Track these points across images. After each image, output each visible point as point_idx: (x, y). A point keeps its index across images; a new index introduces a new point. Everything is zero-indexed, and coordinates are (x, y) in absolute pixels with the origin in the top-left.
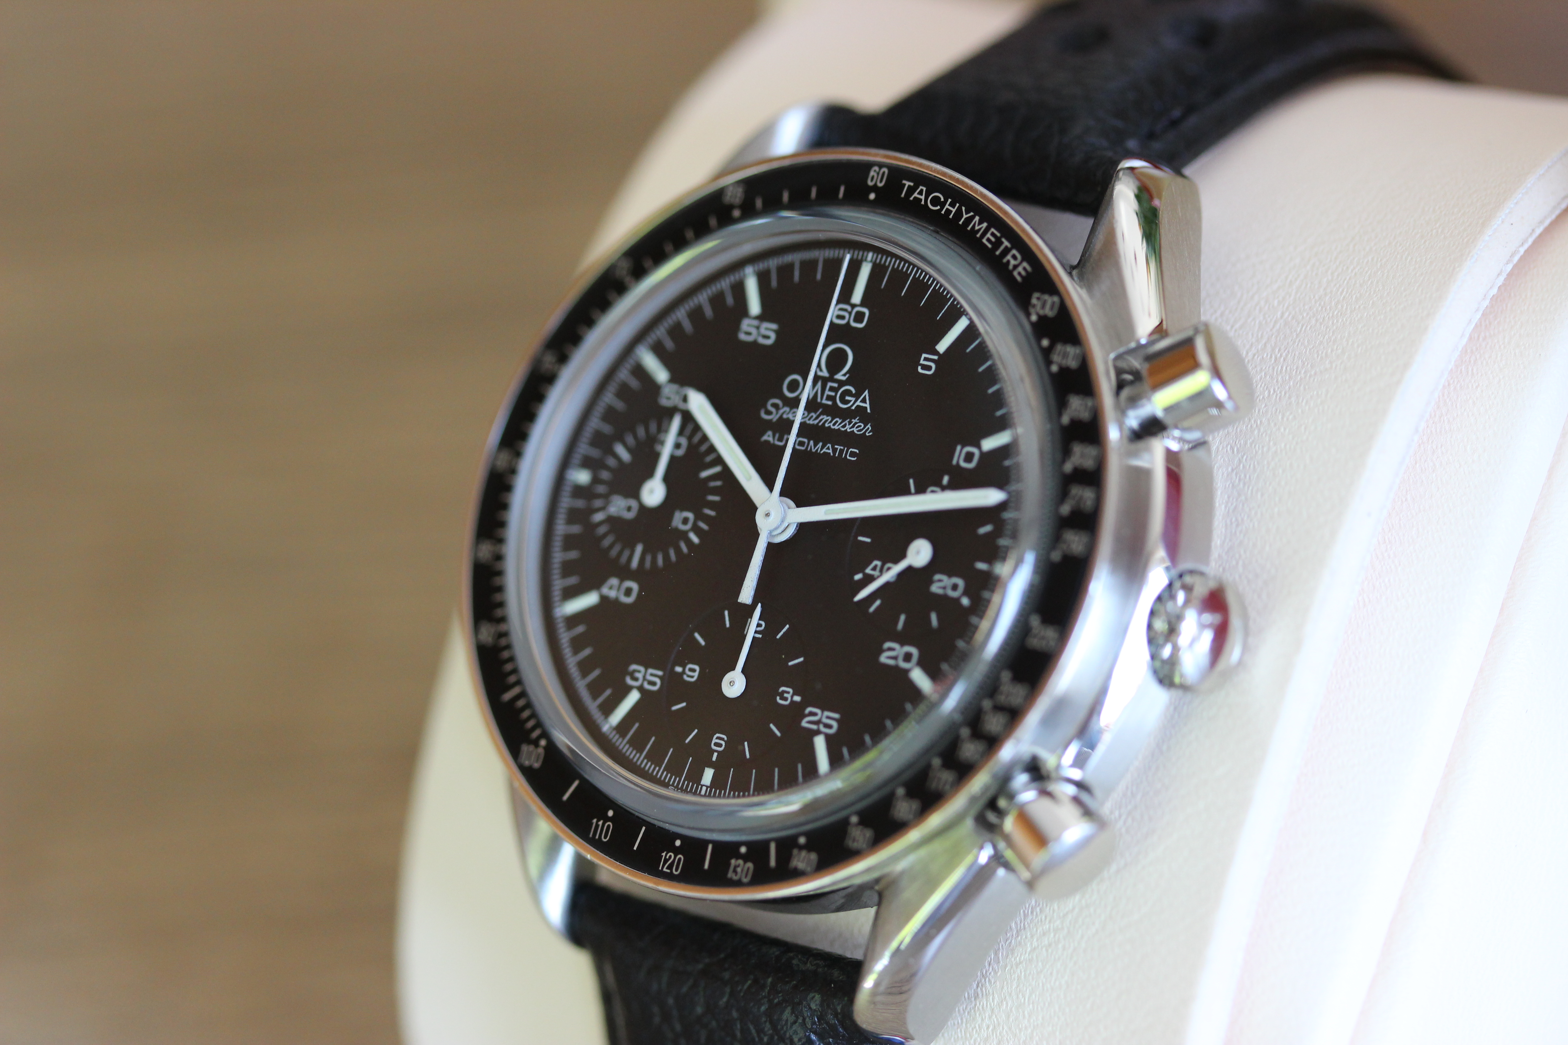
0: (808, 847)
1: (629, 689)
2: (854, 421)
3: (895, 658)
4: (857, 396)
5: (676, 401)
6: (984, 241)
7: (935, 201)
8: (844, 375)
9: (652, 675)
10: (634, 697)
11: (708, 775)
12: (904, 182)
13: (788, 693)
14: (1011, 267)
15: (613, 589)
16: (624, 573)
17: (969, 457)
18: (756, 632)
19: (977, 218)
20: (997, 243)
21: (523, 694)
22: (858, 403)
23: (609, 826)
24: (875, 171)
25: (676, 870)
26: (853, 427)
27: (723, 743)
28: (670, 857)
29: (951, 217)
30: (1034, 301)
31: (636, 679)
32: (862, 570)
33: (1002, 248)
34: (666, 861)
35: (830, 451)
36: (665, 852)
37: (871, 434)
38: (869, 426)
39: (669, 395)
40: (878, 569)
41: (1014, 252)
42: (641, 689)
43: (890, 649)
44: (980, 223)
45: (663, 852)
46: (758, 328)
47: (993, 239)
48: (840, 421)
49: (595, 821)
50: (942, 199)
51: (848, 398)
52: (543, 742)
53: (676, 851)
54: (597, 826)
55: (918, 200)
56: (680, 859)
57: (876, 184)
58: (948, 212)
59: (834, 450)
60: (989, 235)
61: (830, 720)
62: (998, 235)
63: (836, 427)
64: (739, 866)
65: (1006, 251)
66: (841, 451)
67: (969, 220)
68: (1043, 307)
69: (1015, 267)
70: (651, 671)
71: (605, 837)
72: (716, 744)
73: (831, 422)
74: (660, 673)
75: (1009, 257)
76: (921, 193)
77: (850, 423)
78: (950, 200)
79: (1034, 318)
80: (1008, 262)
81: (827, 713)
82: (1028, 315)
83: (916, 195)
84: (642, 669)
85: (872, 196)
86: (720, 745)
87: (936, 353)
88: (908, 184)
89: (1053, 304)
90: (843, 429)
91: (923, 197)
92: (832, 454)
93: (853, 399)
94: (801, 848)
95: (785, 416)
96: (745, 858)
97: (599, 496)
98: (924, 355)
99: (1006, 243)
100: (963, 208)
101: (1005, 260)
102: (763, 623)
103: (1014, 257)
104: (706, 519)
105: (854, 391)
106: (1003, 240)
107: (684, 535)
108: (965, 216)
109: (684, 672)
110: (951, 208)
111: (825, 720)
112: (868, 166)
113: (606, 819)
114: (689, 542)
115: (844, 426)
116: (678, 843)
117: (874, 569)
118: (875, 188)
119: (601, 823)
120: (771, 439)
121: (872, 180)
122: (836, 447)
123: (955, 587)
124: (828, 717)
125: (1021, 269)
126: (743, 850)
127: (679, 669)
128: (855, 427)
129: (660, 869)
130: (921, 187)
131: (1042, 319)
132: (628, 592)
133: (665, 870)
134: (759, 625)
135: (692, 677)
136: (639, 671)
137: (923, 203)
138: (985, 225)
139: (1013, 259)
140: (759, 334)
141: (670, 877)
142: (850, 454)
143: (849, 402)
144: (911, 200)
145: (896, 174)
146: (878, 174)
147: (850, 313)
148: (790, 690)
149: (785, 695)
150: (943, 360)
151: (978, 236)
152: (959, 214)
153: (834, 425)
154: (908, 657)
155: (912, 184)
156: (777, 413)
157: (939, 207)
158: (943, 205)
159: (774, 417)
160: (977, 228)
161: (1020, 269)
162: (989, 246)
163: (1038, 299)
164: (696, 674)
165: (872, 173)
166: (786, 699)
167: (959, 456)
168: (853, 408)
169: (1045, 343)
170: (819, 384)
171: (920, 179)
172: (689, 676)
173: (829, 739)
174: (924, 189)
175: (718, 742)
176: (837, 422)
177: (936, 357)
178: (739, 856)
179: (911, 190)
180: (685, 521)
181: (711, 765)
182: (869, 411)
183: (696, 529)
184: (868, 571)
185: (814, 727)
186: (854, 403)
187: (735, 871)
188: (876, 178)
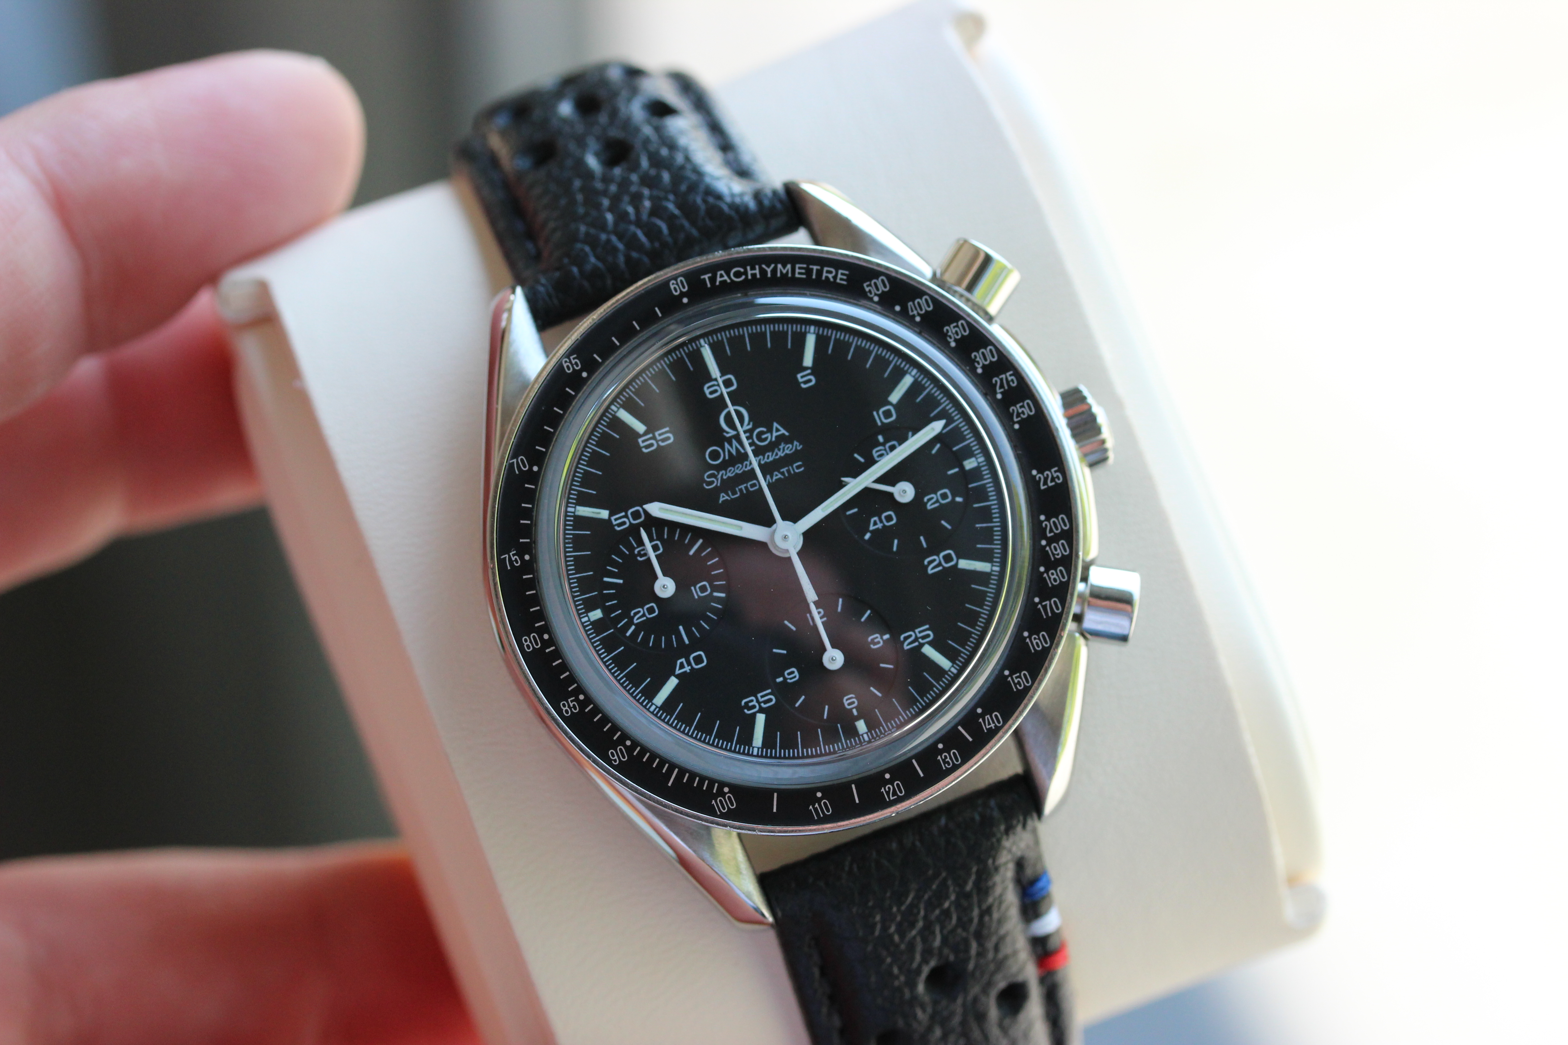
0: (988, 711)
1: (754, 715)
2: (781, 447)
3: (940, 564)
4: (770, 430)
5: (629, 521)
6: (797, 275)
7: (738, 274)
8: (749, 424)
9: (762, 697)
10: (761, 719)
11: (861, 726)
12: (702, 277)
13: (877, 638)
14: (832, 280)
15: (683, 666)
16: (684, 651)
17: (888, 414)
18: (821, 618)
19: (780, 266)
20: (809, 272)
21: (683, 771)
22: (775, 434)
23: (825, 803)
24: (673, 284)
25: (901, 792)
26: (784, 450)
27: (854, 700)
28: (889, 788)
29: (758, 276)
30: (867, 289)
31: (754, 707)
32: (867, 530)
33: (815, 272)
34: (888, 793)
35: (780, 476)
36: (883, 788)
37: (801, 446)
38: (795, 443)
39: (622, 521)
40: (878, 522)
41: (825, 269)
42: (761, 710)
43: (930, 562)
44: (784, 267)
45: (881, 789)
46: (654, 438)
47: (803, 271)
48: (770, 454)
49: (811, 807)
50: (742, 270)
51: (764, 436)
52: (726, 790)
53: (891, 782)
54: (816, 809)
55: (723, 283)
56: (898, 785)
57: (681, 291)
58: (754, 275)
59: (783, 473)
60: (797, 271)
61: (924, 631)
62: (805, 266)
63: (771, 459)
64: (946, 757)
65: (819, 273)
66: (788, 471)
67: (774, 271)
68: (878, 289)
69: (835, 277)
70: (759, 695)
71: (828, 811)
72: (849, 704)
73: (764, 458)
74: (769, 691)
75: (825, 274)
76: (722, 276)
77: (779, 450)
78: (748, 268)
79: (876, 299)
80: (827, 278)
81: (917, 631)
82: (871, 299)
83: (719, 279)
84: (753, 698)
85: (685, 300)
86: (853, 703)
87: (807, 368)
88: (706, 277)
89: (883, 281)
90: (777, 457)
91: (726, 278)
92: (782, 477)
93: (769, 435)
94: (982, 715)
95: (725, 477)
96: (947, 749)
97: (619, 618)
98: (799, 376)
99: (815, 268)
100: (764, 266)
101: (824, 278)
102: (821, 610)
103: (828, 272)
104: (718, 577)
105: (764, 429)
106: (811, 267)
107: (710, 597)
108: (769, 270)
109: (785, 679)
110: (753, 272)
111: (919, 635)
112: (665, 284)
113: (819, 800)
114: (718, 600)
115: (777, 454)
116: (887, 776)
117: (875, 523)
118: (683, 295)
119: (817, 805)
120: (727, 497)
121: (676, 291)
122: (782, 470)
123: (944, 496)
124: (920, 632)
125: (841, 276)
126: (940, 746)
127: (780, 680)
128: (786, 450)
129: (888, 800)
130: (719, 273)
131: (882, 296)
132: (698, 660)
133: (892, 798)
134: (819, 613)
135: (795, 677)
136: (752, 701)
137: (729, 281)
138: (789, 266)
139: (828, 274)
140: (657, 441)
141: (900, 800)
142: (797, 468)
143: (766, 439)
144: (718, 286)
145: (693, 277)
146: (677, 284)
147: (718, 385)
148: (877, 635)
149: (876, 640)
150: (815, 369)
151: (790, 275)
152: (763, 272)
153: (768, 458)
154: (948, 558)
155: (710, 275)
156: (717, 480)
157: (743, 277)
158: (746, 273)
159: (717, 483)
160: (784, 271)
161: (839, 276)
162: (804, 276)
163: (870, 285)
164: (796, 673)
165: (672, 287)
166: (879, 643)
167: (879, 417)
168: (774, 439)
169: (898, 308)
170: (734, 442)
171: (713, 269)
172: (791, 679)
173: (933, 644)
174: (723, 272)
175: (850, 702)
176: (768, 456)
177: (809, 371)
178: (941, 752)
179: (713, 279)
180: (703, 589)
181: (858, 718)
182: (787, 434)
183: (715, 589)
184: (872, 528)
185: (916, 644)
186: (771, 437)
187: (945, 762)
188: (677, 288)
